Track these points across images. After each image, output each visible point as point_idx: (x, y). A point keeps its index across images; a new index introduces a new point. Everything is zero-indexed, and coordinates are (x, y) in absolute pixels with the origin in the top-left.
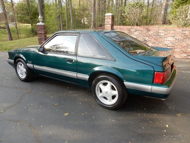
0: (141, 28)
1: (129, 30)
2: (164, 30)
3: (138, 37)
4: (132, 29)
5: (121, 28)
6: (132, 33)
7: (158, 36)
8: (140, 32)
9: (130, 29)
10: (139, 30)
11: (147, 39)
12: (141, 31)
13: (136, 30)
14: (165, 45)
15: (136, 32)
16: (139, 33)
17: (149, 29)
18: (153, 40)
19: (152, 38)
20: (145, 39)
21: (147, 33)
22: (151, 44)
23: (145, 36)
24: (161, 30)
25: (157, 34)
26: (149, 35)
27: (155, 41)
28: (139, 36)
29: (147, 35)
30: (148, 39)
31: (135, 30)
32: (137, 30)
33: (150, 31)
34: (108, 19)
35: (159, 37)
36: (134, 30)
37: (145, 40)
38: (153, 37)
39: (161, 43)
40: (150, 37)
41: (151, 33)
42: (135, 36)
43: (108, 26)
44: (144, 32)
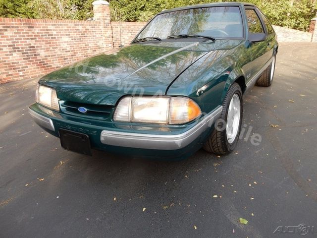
0: (14, 23)
2: (54, 25)
3: (15, 42)
7: (49, 35)
8: (15, 30)
10: (13, 27)
11: (33, 43)
12: (16, 27)
14: (63, 50)
15: (6, 30)
16: (15, 33)
17: (32, 24)
18: (44, 45)
19: (40, 41)
20: (30, 44)
21: (30, 33)
22: (43, 53)
23: (28, 39)
24: (49, 25)
25: (47, 32)
26: (35, 36)
27: (48, 46)
28: (16, 39)
29: (31, 36)
30: (35, 44)
31: (4, 27)
32: (7, 27)
33: (33, 27)
37: (31, 47)
38: (41, 38)
39: (57, 48)
40: (37, 39)
41: (36, 30)
42: (7, 40)
44: (23, 30)
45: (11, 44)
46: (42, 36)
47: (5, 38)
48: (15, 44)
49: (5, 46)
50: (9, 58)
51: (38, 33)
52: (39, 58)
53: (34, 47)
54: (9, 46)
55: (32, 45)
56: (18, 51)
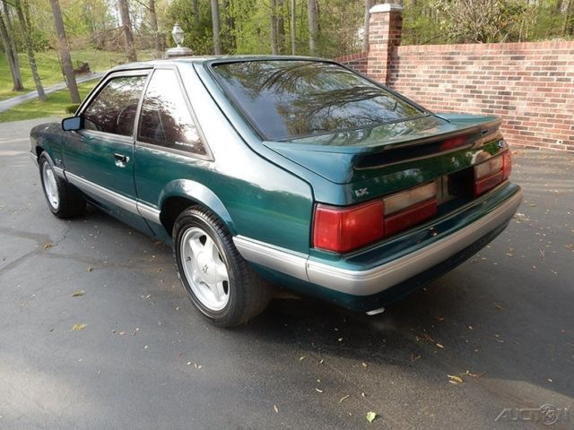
0: (489, 51)
1: (449, 58)
3: (477, 82)
4: (459, 54)
5: (420, 54)
6: (457, 68)
7: (552, 74)
8: (485, 63)
9: (453, 53)
10: (483, 58)
11: (510, 86)
12: (489, 58)
13: (473, 59)
15: (472, 63)
16: (483, 68)
17: (521, 52)
18: (532, 91)
19: (528, 85)
20: (503, 88)
21: (512, 68)
22: (525, 106)
23: (503, 78)
24: (565, 52)
25: (552, 66)
26: (519, 74)
27: (541, 95)
28: (481, 78)
29: (511, 73)
30: (513, 89)
31: (470, 58)
32: (475, 58)
33: (522, 58)
34: (379, 26)
35: (555, 77)
36: (464, 58)
37: (503, 93)
38: (532, 79)
39: (564, 101)
40: (522, 81)
41: (525, 65)
42: (468, 77)
43: (378, 46)
44: (500, 63)
45: (471, 84)
46: (537, 74)
47: (465, 75)
48: (477, 85)
49: (461, 87)
50: (460, 105)
51: (527, 69)
52: (511, 113)
53: (508, 93)
54: (467, 87)
55: (508, 90)
56: (478, 97)
